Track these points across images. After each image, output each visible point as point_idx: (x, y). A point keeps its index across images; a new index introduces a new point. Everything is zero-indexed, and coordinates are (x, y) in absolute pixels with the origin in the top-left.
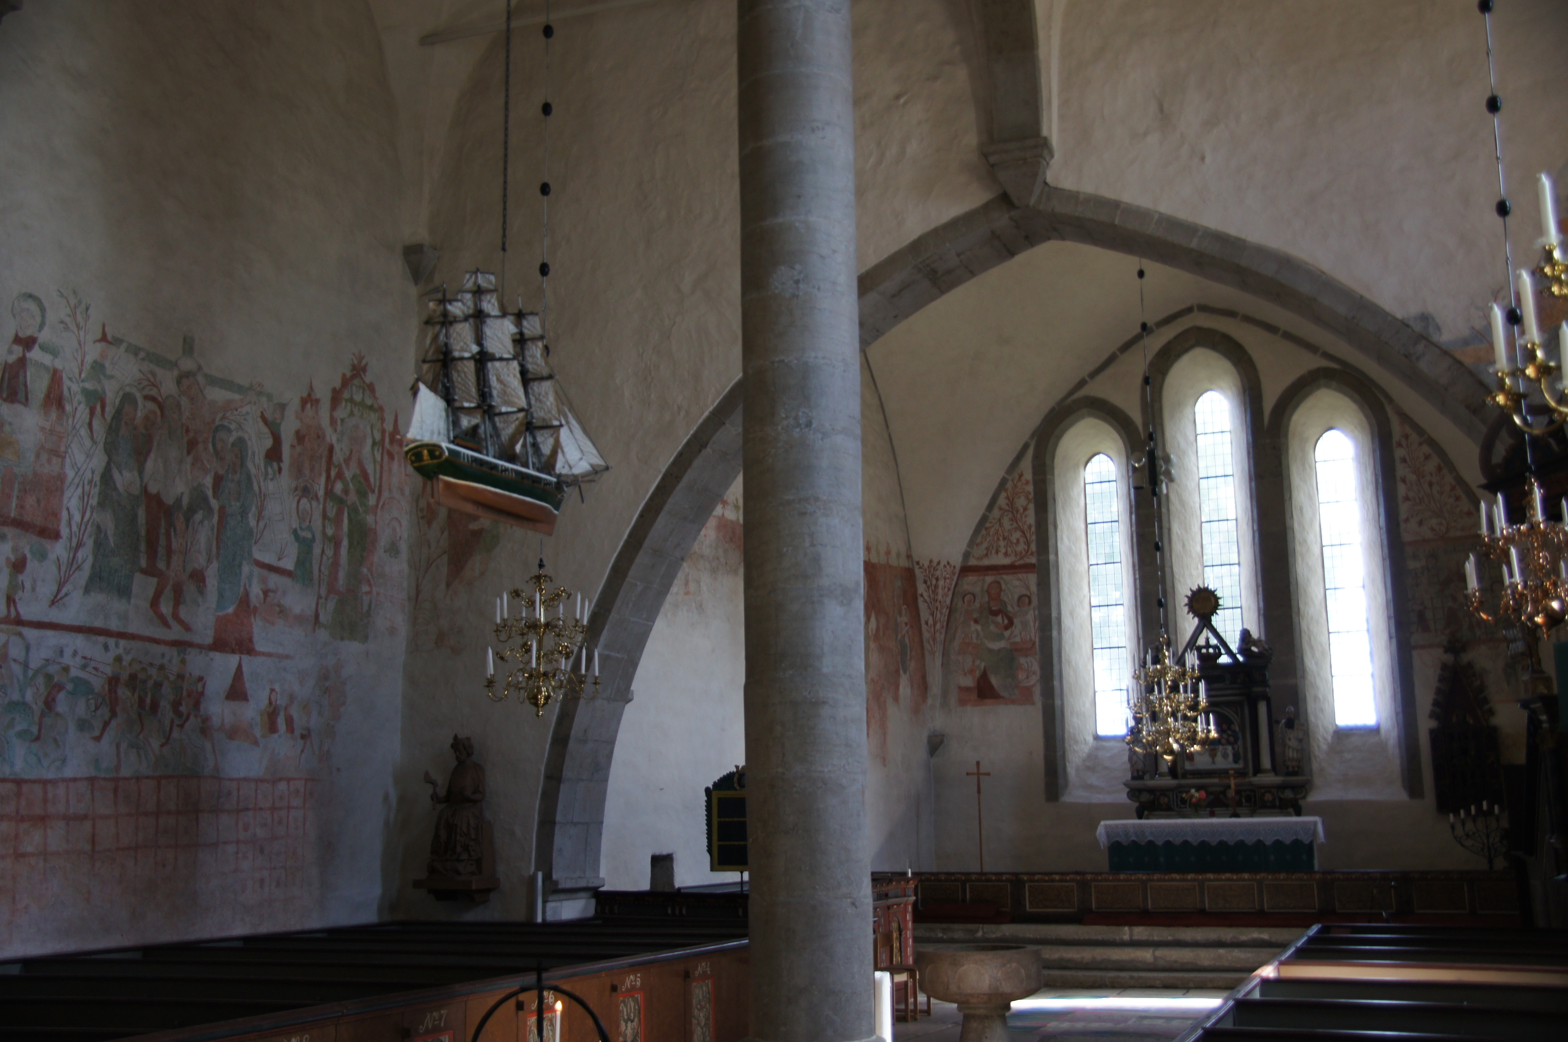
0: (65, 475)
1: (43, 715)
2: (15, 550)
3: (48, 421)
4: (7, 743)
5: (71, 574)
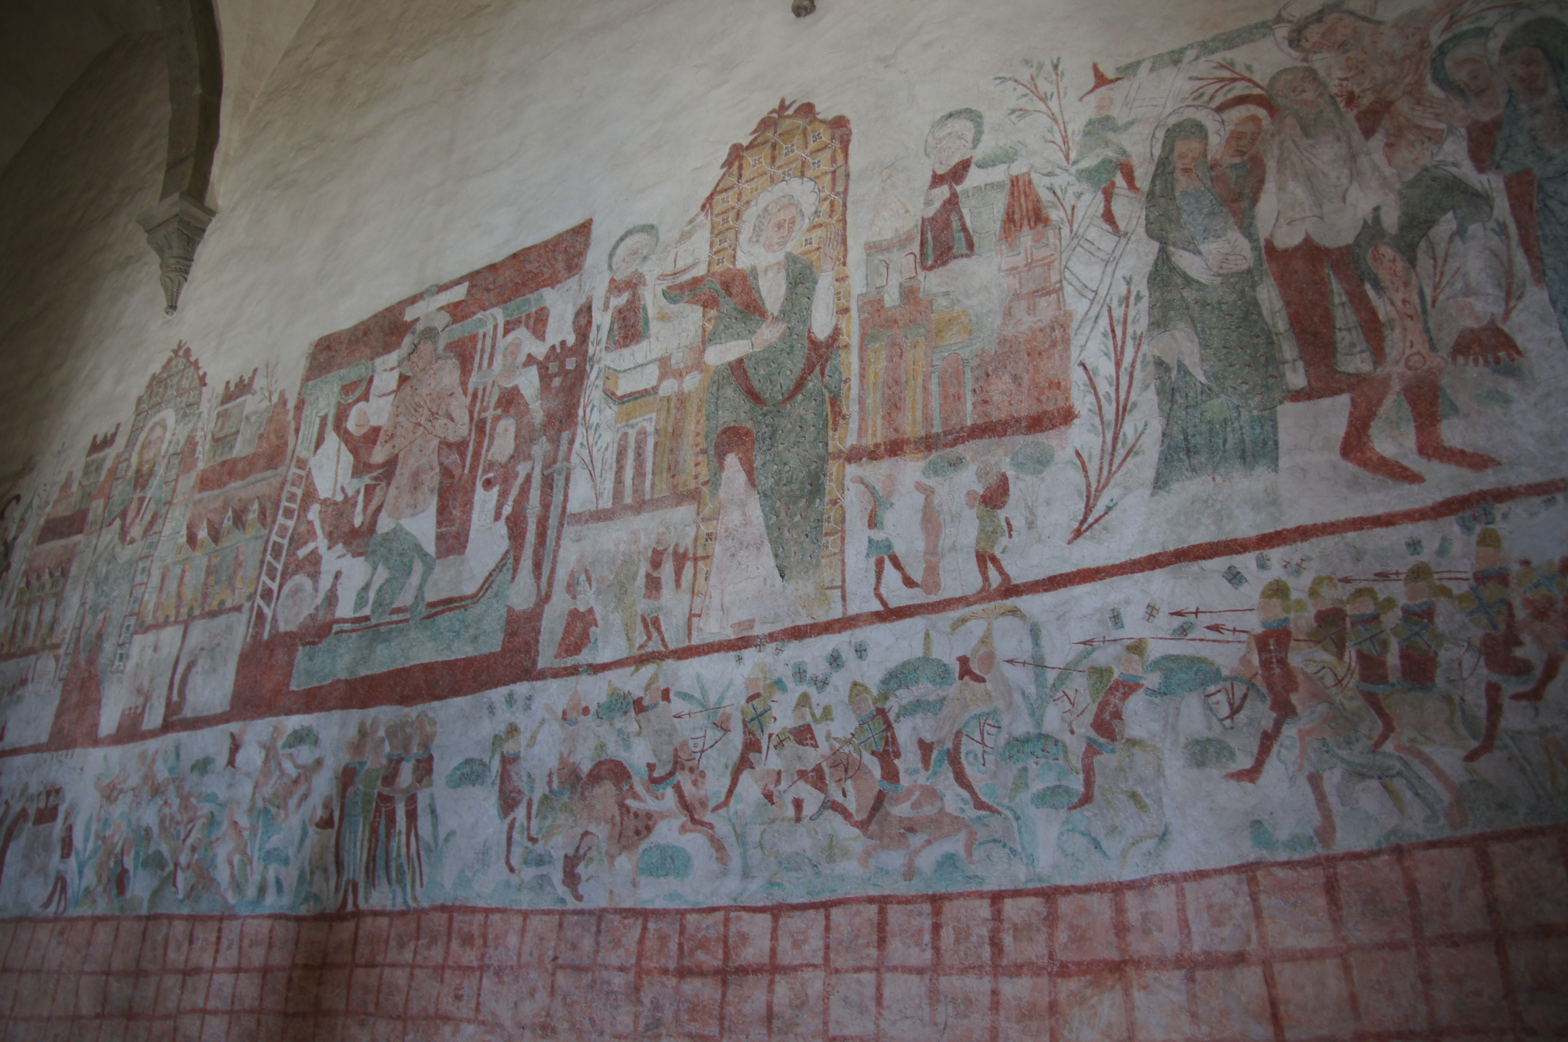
0: (1069, 315)
1: (1092, 750)
2: (981, 475)
3: (1019, 253)
4: (1017, 819)
5: (1114, 468)
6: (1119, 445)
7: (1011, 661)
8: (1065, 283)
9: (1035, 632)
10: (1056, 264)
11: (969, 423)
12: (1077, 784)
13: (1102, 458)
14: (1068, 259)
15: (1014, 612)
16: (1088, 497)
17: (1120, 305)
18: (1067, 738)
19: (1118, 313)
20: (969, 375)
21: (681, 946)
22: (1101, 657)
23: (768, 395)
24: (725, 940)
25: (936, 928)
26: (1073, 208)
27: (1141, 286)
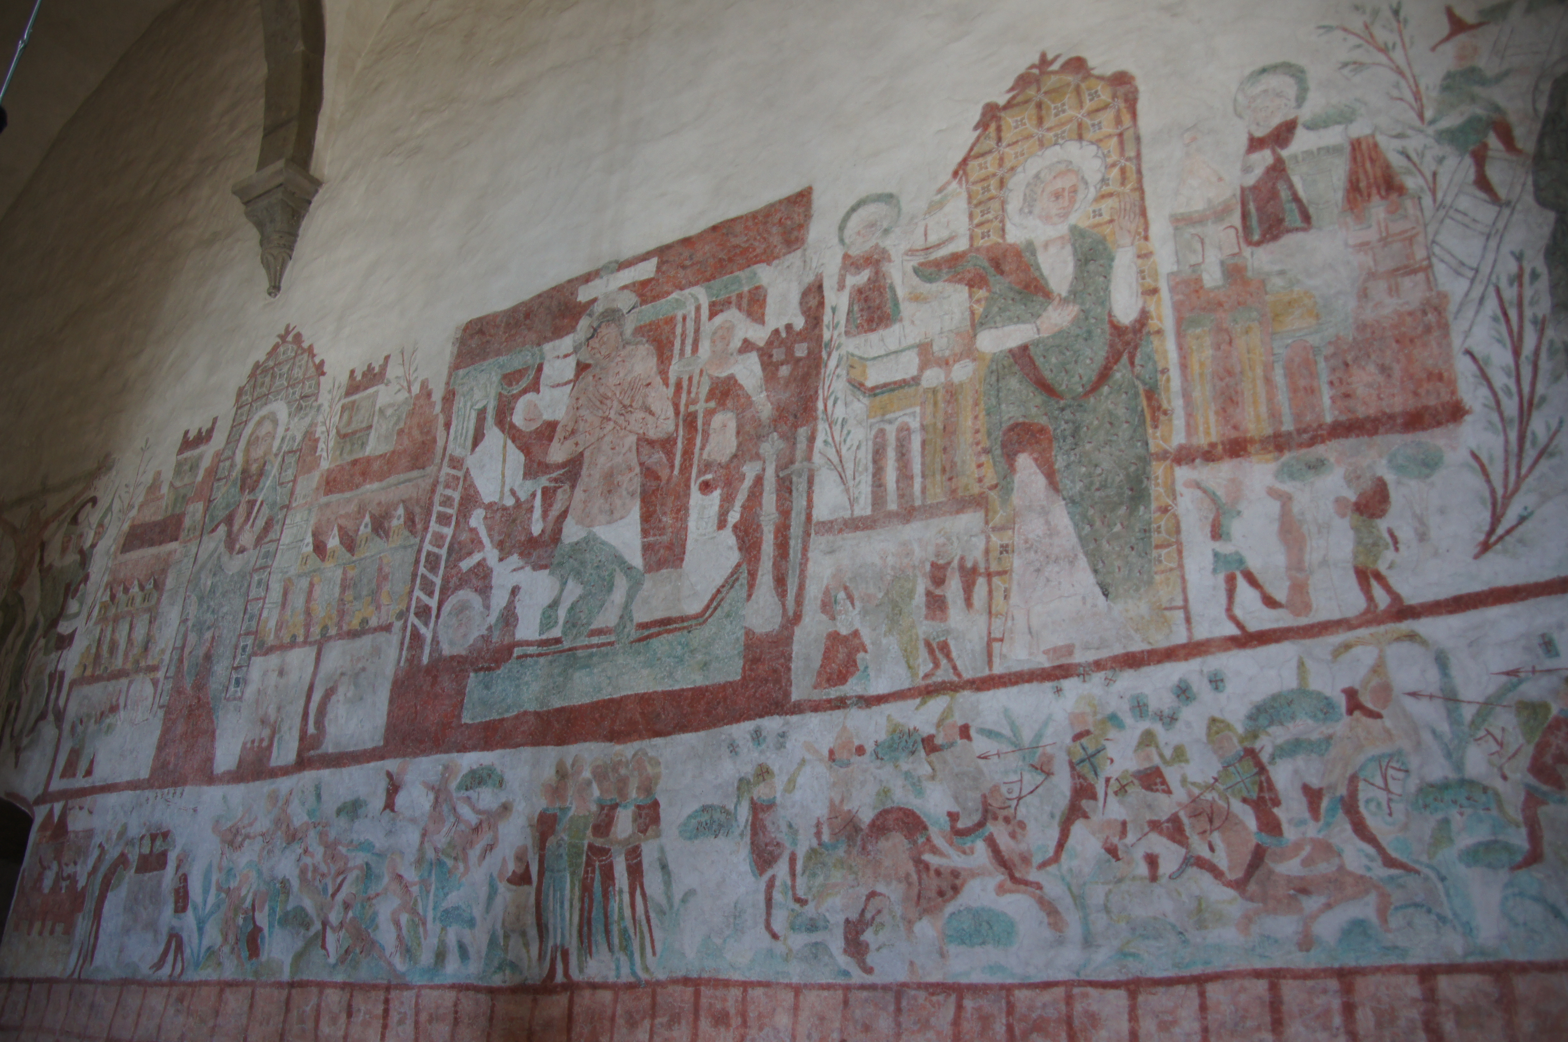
0: (1443, 296)
1: (1532, 800)
2: (1351, 479)
3: (1370, 227)
4: (1443, 879)
5: (1523, 471)
6: (1528, 444)
7: (1414, 694)
8: (1434, 260)
9: (1442, 661)
10: (1421, 238)
11: (1329, 419)
12: (1519, 839)
13: (1506, 460)
14: (1436, 233)
15: (1412, 637)
16: (1494, 504)
17: (1511, 284)
18: (1498, 784)
19: (1510, 293)
20: (1322, 365)
21: (1010, 1028)
22: (1532, 690)
23: (1064, 387)
24: (1069, 1021)
25: (1349, 1009)
26: (1435, 175)
27: (1536, 262)
